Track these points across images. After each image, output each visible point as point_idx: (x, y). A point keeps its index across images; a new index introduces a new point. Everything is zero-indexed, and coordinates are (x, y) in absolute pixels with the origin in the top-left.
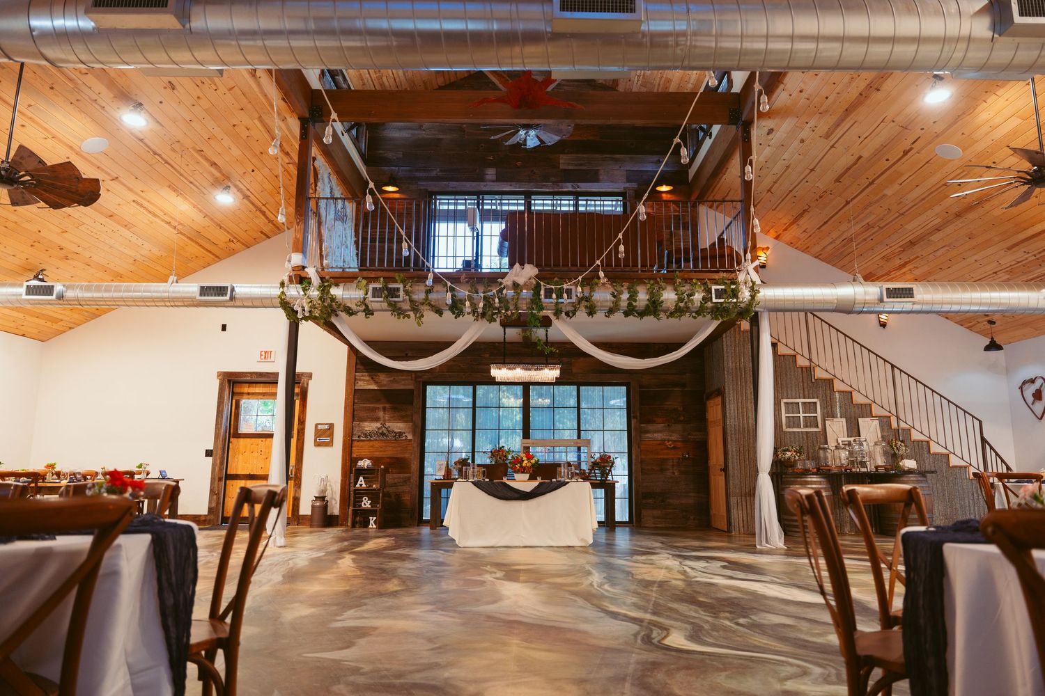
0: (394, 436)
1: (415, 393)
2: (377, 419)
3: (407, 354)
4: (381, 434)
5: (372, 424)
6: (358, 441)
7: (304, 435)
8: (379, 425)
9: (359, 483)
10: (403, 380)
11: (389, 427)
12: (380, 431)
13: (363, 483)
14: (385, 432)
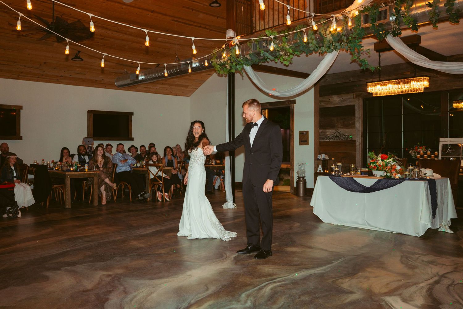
0: (344, 138)
1: (356, 108)
2: (332, 127)
3: (350, 80)
4: (335, 137)
5: (330, 130)
6: (323, 142)
7: (294, 139)
8: (334, 131)
9: (319, 169)
10: (349, 99)
11: (341, 132)
12: (335, 135)
13: (321, 169)
14: (338, 135)
